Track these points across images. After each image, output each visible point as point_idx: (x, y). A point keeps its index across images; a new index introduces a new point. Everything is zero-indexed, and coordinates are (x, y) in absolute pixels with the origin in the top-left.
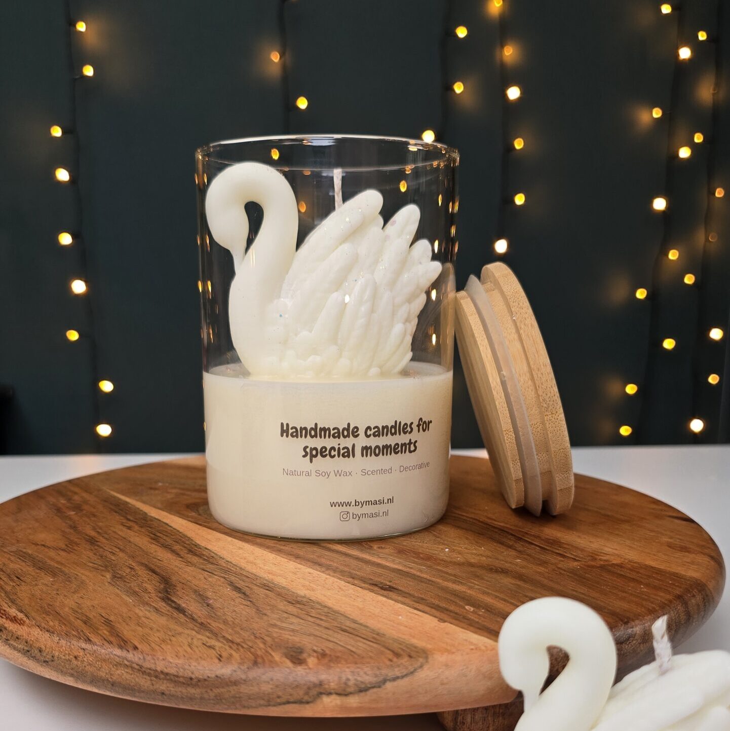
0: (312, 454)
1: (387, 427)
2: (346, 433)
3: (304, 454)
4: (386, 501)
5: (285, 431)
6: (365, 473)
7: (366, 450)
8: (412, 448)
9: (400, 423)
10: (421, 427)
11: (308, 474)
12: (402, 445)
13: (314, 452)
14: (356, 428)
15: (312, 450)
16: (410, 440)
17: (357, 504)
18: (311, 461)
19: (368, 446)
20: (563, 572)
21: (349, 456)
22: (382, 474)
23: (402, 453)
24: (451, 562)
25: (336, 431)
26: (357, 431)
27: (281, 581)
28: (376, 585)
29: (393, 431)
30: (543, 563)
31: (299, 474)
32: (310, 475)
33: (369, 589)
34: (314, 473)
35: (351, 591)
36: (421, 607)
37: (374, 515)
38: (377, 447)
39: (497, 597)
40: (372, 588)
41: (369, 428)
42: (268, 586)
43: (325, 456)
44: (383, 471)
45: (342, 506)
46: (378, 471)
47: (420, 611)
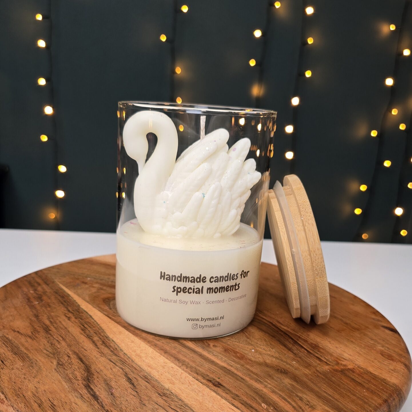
0: (177, 290)
1: (223, 277)
2: (198, 280)
3: (173, 290)
4: (219, 318)
5: (163, 276)
6: (208, 302)
7: (210, 290)
8: (237, 287)
9: (231, 274)
10: (243, 275)
11: (175, 302)
12: (231, 286)
13: (179, 290)
14: (205, 277)
15: (178, 288)
16: (236, 283)
17: (202, 320)
18: (177, 295)
19: (211, 288)
20: (319, 375)
21: (199, 293)
22: (218, 303)
23: (230, 291)
24: (255, 362)
25: (193, 278)
26: (205, 279)
27: (155, 374)
28: (210, 381)
29: (226, 279)
30: (308, 366)
31: (169, 301)
32: (176, 302)
33: (206, 385)
34: (178, 301)
35: (195, 386)
36: (236, 403)
37: (212, 326)
38: (216, 288)
39: (281, 396)
40: (208, 384)
41: (212, 277)
42: (147, 379)
43: (186, 292)
44: (219, 302)
45: (194, 321)
46: (216, 302)
47: (235, 407)
